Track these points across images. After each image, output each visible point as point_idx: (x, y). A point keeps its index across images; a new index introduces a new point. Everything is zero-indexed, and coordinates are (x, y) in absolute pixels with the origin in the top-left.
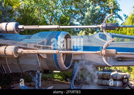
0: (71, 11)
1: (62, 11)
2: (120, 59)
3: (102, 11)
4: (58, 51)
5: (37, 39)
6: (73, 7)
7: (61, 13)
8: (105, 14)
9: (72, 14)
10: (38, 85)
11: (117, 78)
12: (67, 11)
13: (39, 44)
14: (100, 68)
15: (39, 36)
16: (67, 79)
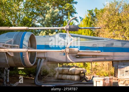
0: (33, 13)
1: (25, 13)
2: (78, 56)
3: (61, 14)
4: (27, 49)
5: (4, 38)
6: (35, 10)
7: (24, 15)
8: (63, 16)
9: (34, 16)
10: (6, 80)
11: (75, 73)
12: (29, 13)
13: (7, 43)
14: (59, 64)
15: (6, 36)
16: (31, 75)
